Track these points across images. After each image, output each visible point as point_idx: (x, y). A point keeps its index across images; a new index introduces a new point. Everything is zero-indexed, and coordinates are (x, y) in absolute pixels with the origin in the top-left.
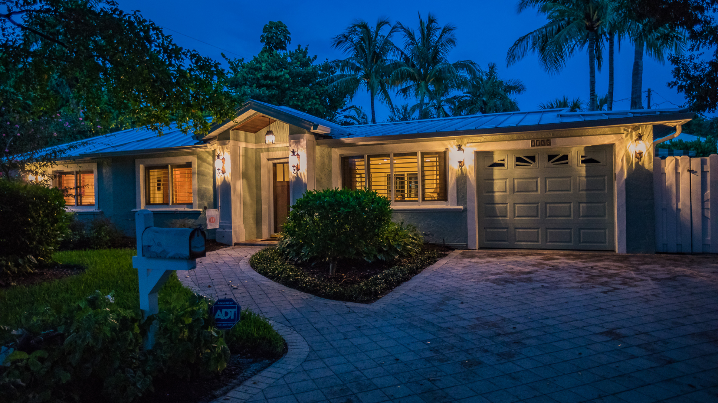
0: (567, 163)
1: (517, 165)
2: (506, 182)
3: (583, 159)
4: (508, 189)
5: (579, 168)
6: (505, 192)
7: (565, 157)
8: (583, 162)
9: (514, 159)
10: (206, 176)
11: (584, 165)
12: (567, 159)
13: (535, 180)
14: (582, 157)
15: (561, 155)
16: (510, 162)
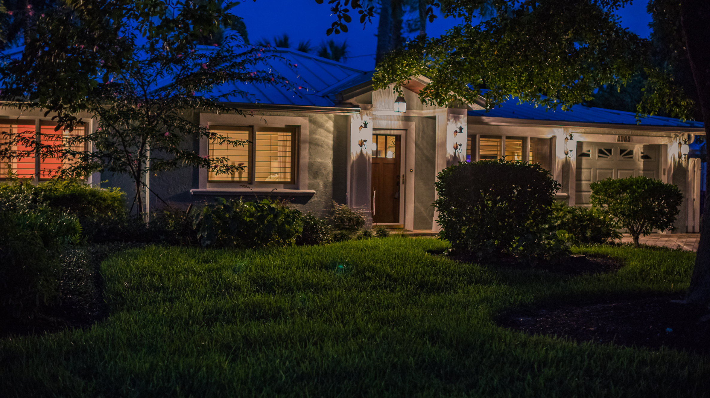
0: (632, 158)
1: (599, 157)
2: (590, 172)
3: (642, 155)
4: (592, 179)
5: (639, 162)
6: (589, 180)
7: (631, 152)
8: (642, 157)
9: (597, 151)
10: (322, 146)
11: (642, 160)
12: (632, 154)
13: (611, 171)
14: (642, 153)
15: (628, 150)
16: (594, 153)
